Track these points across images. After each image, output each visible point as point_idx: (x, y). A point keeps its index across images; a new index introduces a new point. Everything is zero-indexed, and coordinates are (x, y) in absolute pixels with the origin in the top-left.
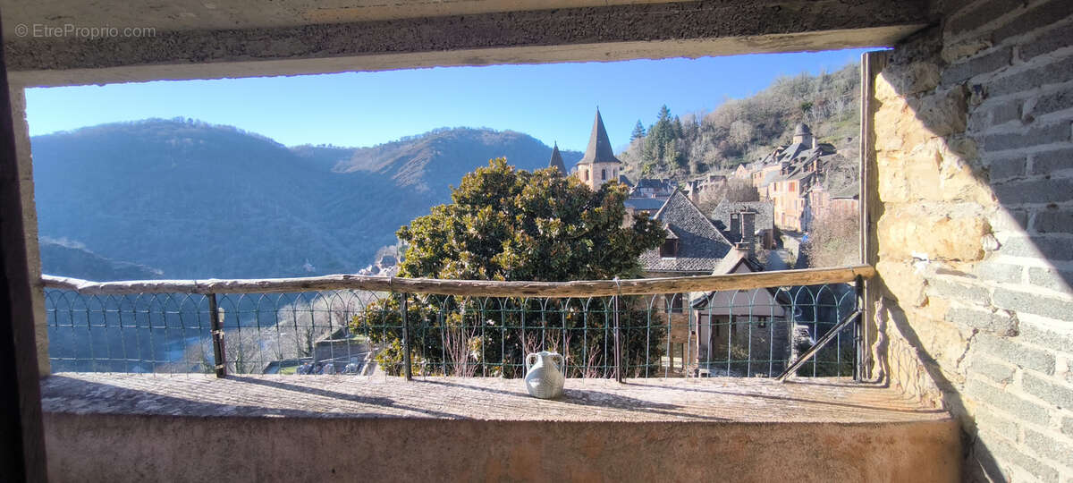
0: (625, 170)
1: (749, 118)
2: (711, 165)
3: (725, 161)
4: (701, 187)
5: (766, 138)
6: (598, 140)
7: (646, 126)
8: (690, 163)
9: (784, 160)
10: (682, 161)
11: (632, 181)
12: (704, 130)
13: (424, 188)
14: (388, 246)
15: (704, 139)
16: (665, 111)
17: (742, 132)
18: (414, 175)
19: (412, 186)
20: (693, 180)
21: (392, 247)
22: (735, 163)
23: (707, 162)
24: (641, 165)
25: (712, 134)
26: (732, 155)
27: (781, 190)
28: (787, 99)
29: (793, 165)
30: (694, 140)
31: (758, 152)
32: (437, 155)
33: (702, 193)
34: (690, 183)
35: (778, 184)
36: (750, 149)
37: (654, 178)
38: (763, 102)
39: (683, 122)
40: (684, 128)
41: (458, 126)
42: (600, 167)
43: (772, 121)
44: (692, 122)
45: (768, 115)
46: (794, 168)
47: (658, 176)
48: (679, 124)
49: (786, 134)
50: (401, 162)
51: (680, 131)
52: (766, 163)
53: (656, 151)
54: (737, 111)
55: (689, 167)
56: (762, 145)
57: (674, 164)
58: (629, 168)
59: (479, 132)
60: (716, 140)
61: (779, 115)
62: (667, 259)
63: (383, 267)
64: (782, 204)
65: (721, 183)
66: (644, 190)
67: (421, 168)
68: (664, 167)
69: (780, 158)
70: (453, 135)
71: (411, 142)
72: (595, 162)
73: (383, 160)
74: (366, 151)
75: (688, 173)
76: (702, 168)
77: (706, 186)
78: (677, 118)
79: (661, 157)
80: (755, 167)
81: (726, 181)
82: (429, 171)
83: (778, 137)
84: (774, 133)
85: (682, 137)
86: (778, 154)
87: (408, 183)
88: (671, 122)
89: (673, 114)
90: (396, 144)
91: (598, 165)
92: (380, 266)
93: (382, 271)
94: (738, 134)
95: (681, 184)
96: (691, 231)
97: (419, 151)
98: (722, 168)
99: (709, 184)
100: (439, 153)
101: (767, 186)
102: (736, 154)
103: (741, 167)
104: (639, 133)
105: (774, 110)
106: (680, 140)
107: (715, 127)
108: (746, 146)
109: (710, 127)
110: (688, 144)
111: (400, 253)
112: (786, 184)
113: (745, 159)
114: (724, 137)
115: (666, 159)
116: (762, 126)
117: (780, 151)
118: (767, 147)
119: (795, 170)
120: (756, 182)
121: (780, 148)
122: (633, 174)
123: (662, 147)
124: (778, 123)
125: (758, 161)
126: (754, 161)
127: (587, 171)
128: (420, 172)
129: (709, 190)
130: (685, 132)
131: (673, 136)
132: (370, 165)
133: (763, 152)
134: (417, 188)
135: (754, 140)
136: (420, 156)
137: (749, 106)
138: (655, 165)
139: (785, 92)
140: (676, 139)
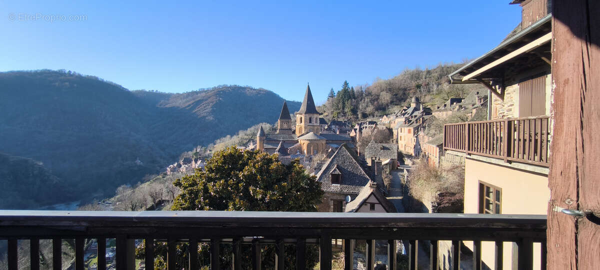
0: (324, 115)
1: (390, 90)
2: (370, 115)
3: (376, 113)
4: (363, 127)
5: (398, 101)
6: (308, 101)
7: (336, 92)
8: (358, 113)
9: (406, 116)
10: (354, 111)
11: (327, 121)
12: (366, 95)
13: (211, 118)
14: (188, 152)
15: (366, 100)
16: (346, 84)
17: (386, 97)
18: (206, 111)
19: (204, 117)
20: (360, 123)
21: (190, 153)
22: (382, 114)
23: (367, 113)
24: (332, 113)
25: (371, 98)
26: (380, 110)
27: (404, 132)
28: (409, 81)
29: (410, 119)
30: (361, 100)
31: (394, 109)
32: (219, 100)
33: (363, 131)
34: (358, 124)
35: (403, 129)
36: (389, 107)
37: (339, 120)
38: (397, 82)
39: (355, 90)
40: (356, 93)
41: (232, 84)
42: (308, 116)
43: (401, 92)
44: (360, 90)
45: (399, 89)
46: (411, 121)
47: (341, 119)
48: (353, 91)
49: (408, 100)
50: (198, 103)
51: (354, 95)
52: (397, 116)
53: (340, 105)
54: (384, 86)
55: (358, 115)
56: (396, 105)
57: (350, 113)
58: (326, 114)
59: (244, 88)
60: (372, 101)
61: (405, 90)
62: (335, 185)
63: (184, 164)
64: (405, 140)
65: (374, 126)
66: (333, 127)
67: (210, 107)
68: (345, 114)
69: (404, 115)
70: (229, 89)
71: (205, 92)
72: (305, 114)
73: (188, 101)
74: (178, 95)
75: (358, 118)
76: (365, 116)
77: (366, 127)
78: (352, 88)
79: (343, 109)
80: (392, 117)
81: (377, 125)
82: (215, 109)
83: (404, 101)
84: (402, 99)
85: (355, 98)
86: (403, 112)
87: (202, 115)
88: (349, 90)
89: (350, 86)
90: (196, 93)
91: (307, 115)
92: (182, 163)
93: (183, 166)
94: (384, 98)
95: (354, 124)
96: (349, 170)
97: (209, 97)
98: (375, 116)
99: (368, 126)
100: (221, 99)
101: (398, 129)
102: (383, 110)
103: (385, 116)
104: (332, 95)
105: (402, 87)
106: (353, 100)
107: (372, 94)
108: (388, 105)
109: (369, 94)
110: (358, 103)
111: (194, 156)
112: (406, 129)
113: (387, 112)
114: (377, 99)
115: (346, 110)
116: (396, 95)
117: (405, 110)
118: (399, 106)
119: (412, 122)
120: (392, 126)
121: (405, 108)
122: (328, 117)
123: (344, 103)
124: (404, 94)
125: (393, 114)
126: (392, 114)
127: (301, 118)
128: (209, 109)
129: (368, 128)
130: (356, 96)
131: (350, 98)
132: (180, 103)
133: (396, 109)
134: (207, 118)
135: (392, 102)
136: (209, 100)
137: (390, 84)
138: (340, 113)
139: (408, 78)
140: (351, 100)
